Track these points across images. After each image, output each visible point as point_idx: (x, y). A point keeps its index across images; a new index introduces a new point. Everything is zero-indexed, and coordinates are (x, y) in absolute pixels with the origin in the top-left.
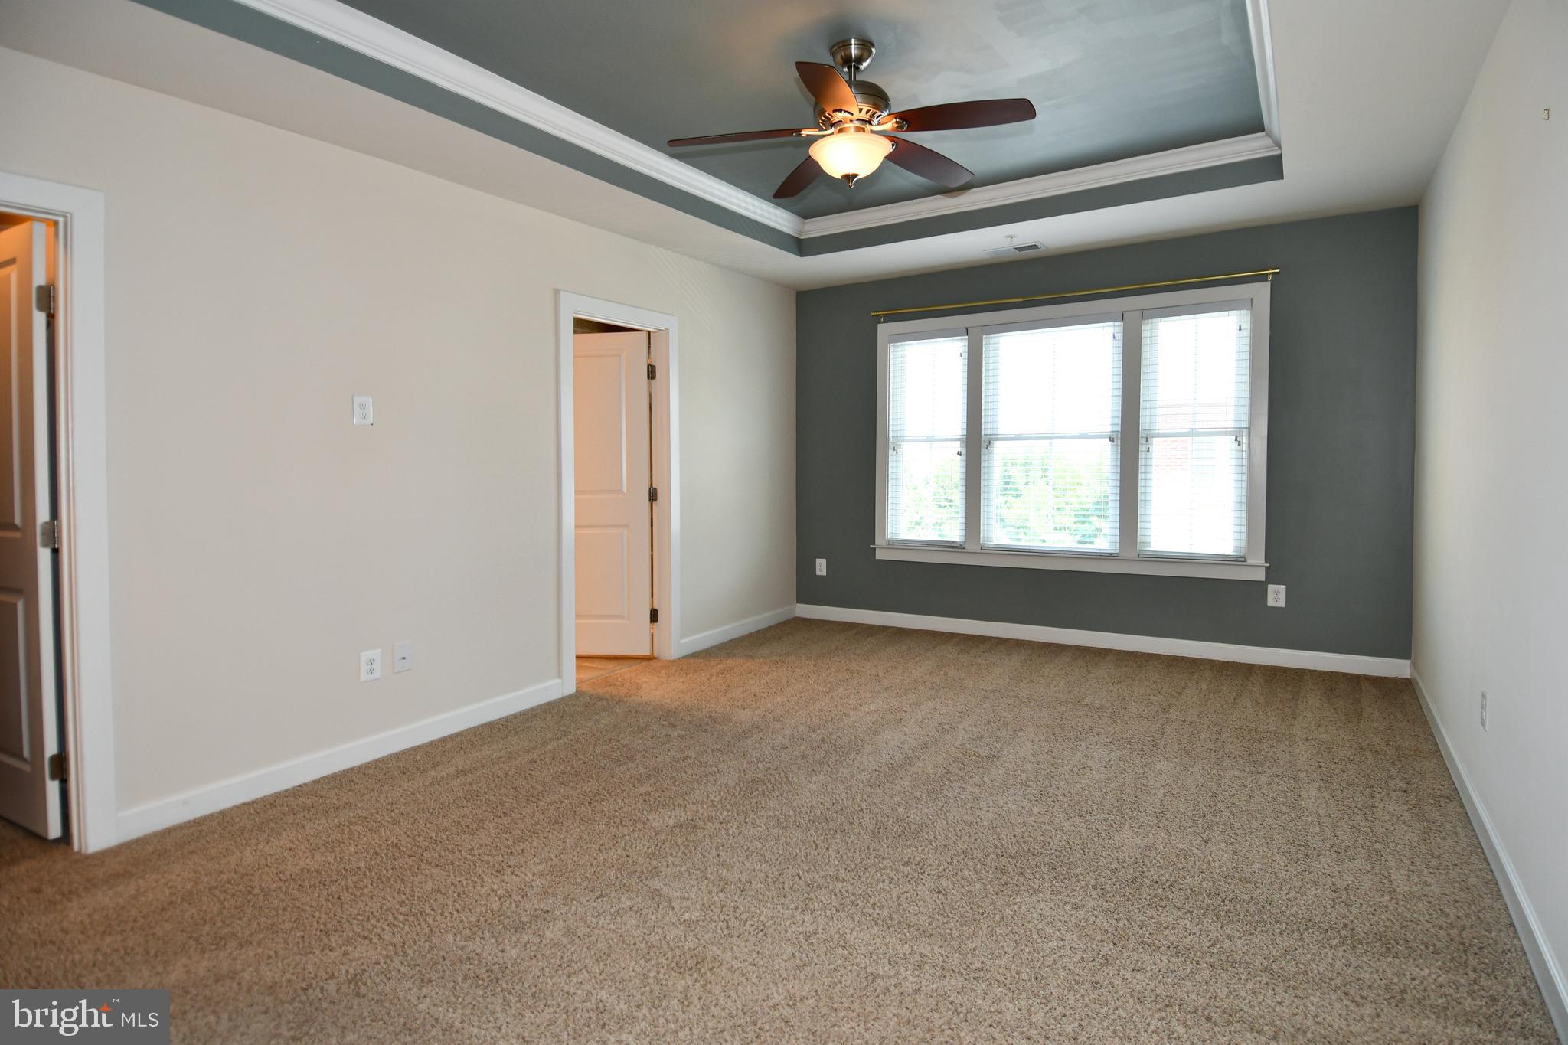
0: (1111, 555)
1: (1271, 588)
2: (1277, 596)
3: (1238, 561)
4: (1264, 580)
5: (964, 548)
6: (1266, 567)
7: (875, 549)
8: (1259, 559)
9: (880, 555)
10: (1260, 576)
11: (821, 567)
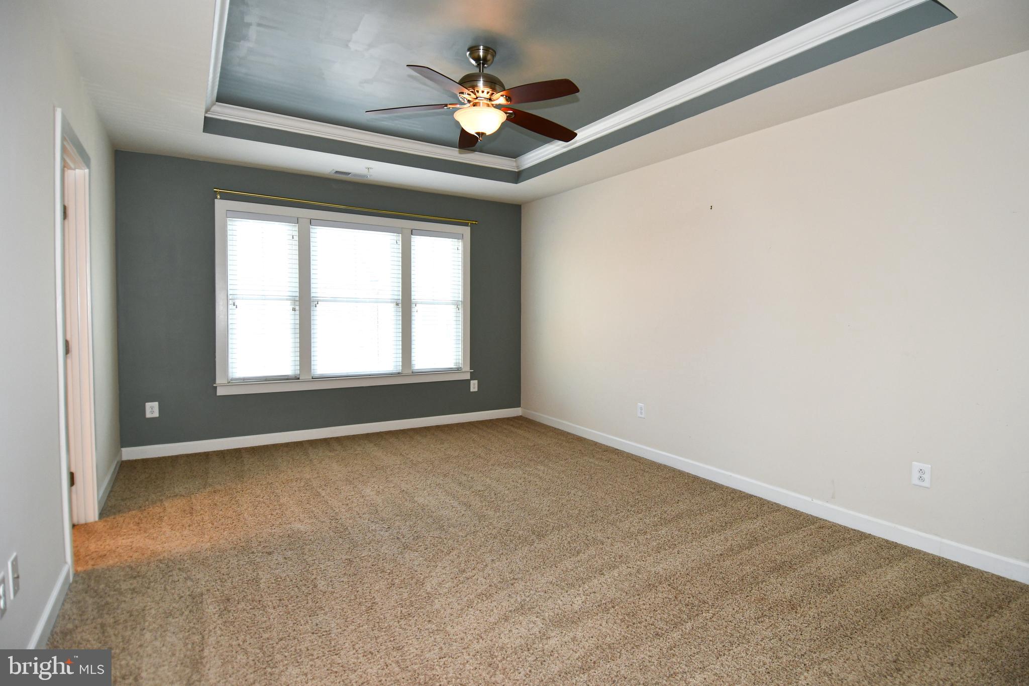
0: (399, 373)
1: (472, 382)
2: (474, 386)
3: (458, 370)
4: (469, 378)
5: (299, 379)
6: (471, 372)
7: (216, 387)
8: (467, 368)
9: (220, 392)
10: (468, 377)
11: (152, 410)
